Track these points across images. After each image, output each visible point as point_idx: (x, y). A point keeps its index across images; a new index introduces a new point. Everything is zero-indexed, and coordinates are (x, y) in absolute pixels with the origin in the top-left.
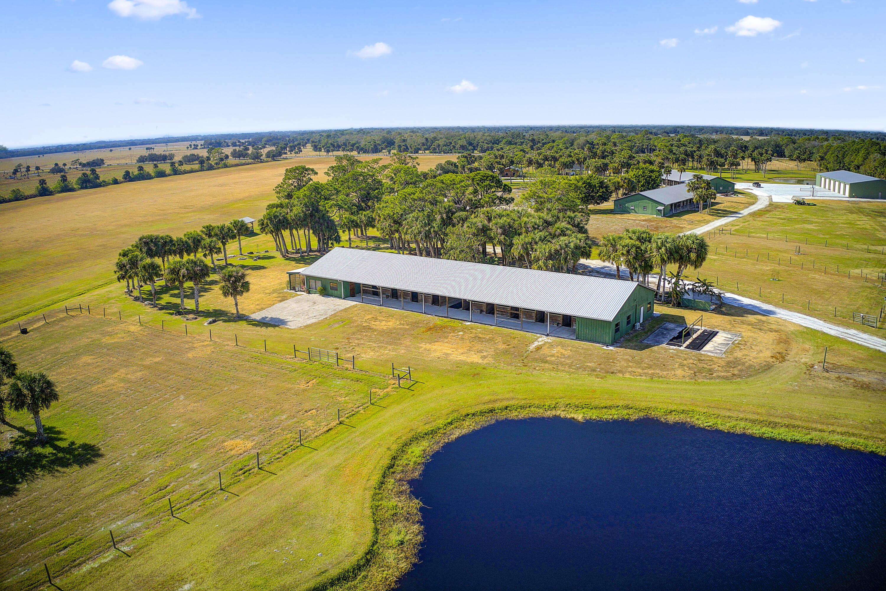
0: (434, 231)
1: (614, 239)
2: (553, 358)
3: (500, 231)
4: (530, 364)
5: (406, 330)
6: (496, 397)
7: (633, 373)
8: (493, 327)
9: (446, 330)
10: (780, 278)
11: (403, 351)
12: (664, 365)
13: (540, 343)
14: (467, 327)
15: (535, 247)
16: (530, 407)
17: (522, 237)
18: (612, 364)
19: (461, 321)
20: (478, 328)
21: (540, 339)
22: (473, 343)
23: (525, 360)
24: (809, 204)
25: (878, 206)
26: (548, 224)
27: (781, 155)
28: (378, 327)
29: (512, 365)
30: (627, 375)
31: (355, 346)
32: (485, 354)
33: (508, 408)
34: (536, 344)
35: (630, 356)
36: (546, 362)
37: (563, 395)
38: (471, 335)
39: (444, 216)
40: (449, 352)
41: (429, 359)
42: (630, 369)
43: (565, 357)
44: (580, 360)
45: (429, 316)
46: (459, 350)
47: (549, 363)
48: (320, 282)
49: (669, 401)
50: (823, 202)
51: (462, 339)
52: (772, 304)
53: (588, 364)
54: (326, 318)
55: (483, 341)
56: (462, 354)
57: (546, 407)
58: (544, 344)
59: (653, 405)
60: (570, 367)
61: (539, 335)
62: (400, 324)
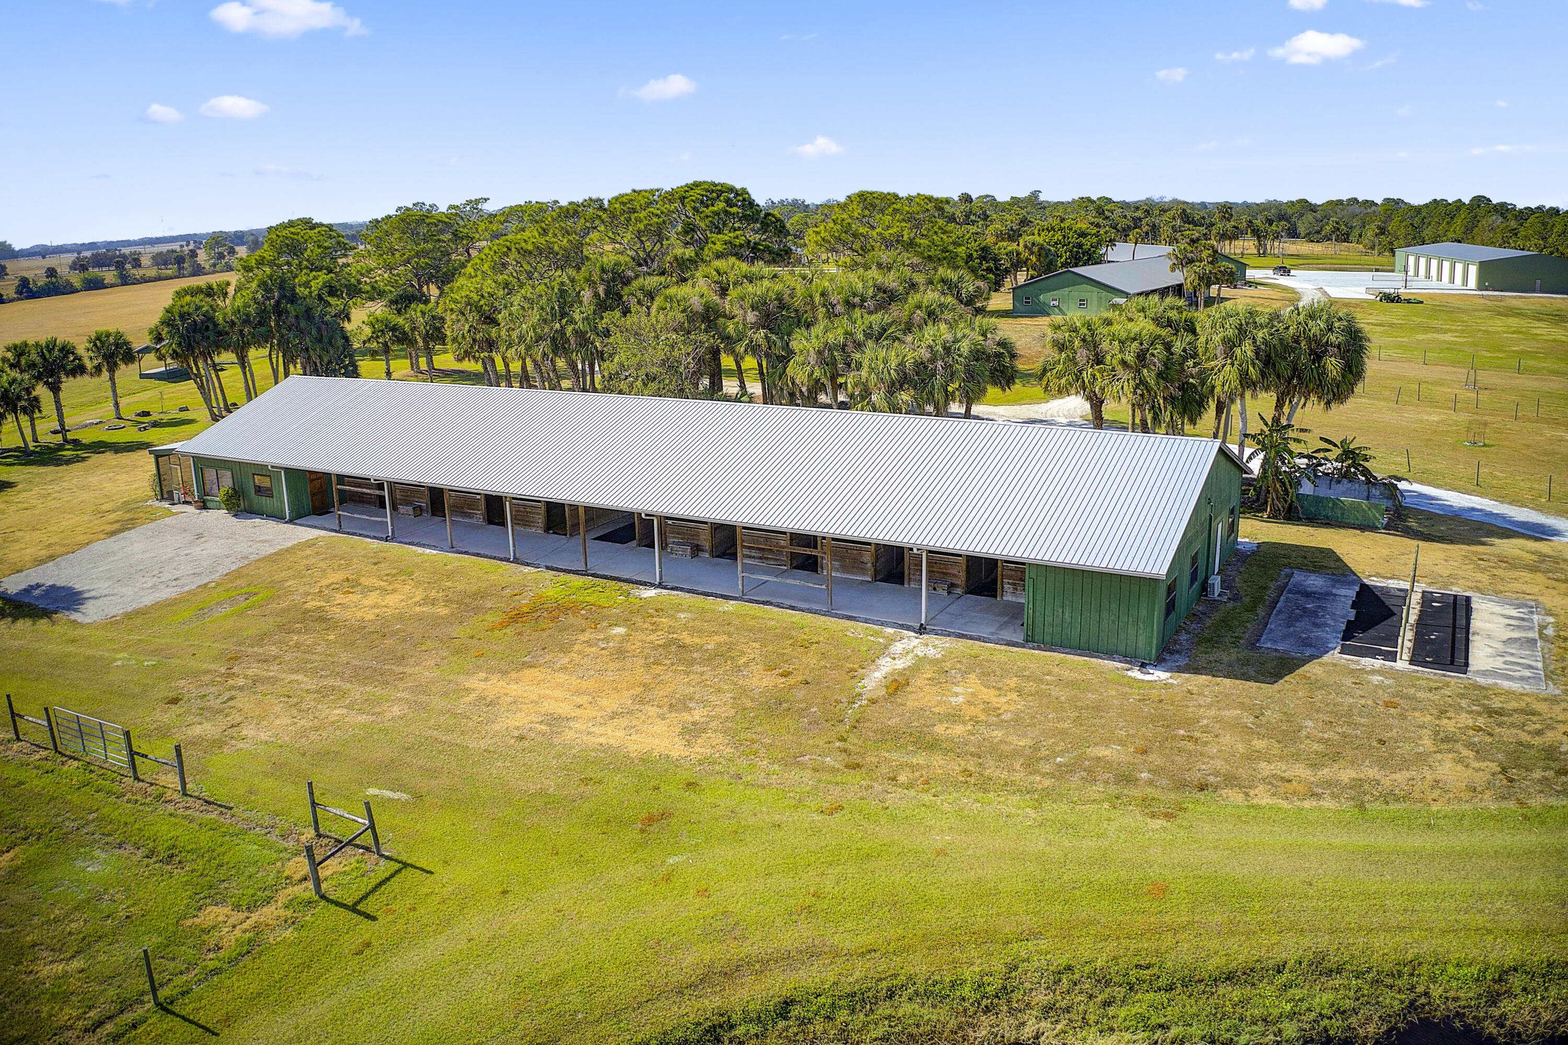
0: (575, 331)
1: (1089, 326)
2: (959, 730)
3: (751, 317)
4: (871, 759)
5: (437, 621)
6: (734, 951)
7: (1283, 787)
8: (730, 606)
9: (571, 619)
10: (1487, 442)
11: (396, 710)
12: (1382, 742)
13: (900, 664)
14: (642, 609)
15: (857, 356)
16: (891, 995)
17: (817, 330)
18: (1190, 746)
19: (625, 586)
20: (679, 608)
21: (898, 647)
22: (658, 669)
23: (853, 739)
24: (1408, 301)
25: (1543, 305)
26: (887, 298)
27: (1293, 234)
28: (348, 614)
29: (802, 766)
30: (1263, 797)
31: (241, 689)
32: (698, 715)
33: (796, 1011)
34: (886, 667)
35: (1242, 706)
36: (933, 746)
37: (1030, 921)
38: (653, 637)
39: (601, 290)
40: (564, 709)
41: (483, 744)
42: (1266, 769)
43: (1000, 724)
44: (1063, 733)
45: (527, 569)
46: (604, 702)
47: (946, 751)
48: (229, 473)
49: (1480, 920)
50: (1432, 297)
51: (621, 653)
52: (1526, 506)
53: (1102, 752)
54: (206, 585)
55: (693, 662)
56: (614, 715)
57: (966, 991)
58: (915, 668)
59: (1427, 947)
60: (1030, 765)
61: (890, 631)
62: (426, 601)
